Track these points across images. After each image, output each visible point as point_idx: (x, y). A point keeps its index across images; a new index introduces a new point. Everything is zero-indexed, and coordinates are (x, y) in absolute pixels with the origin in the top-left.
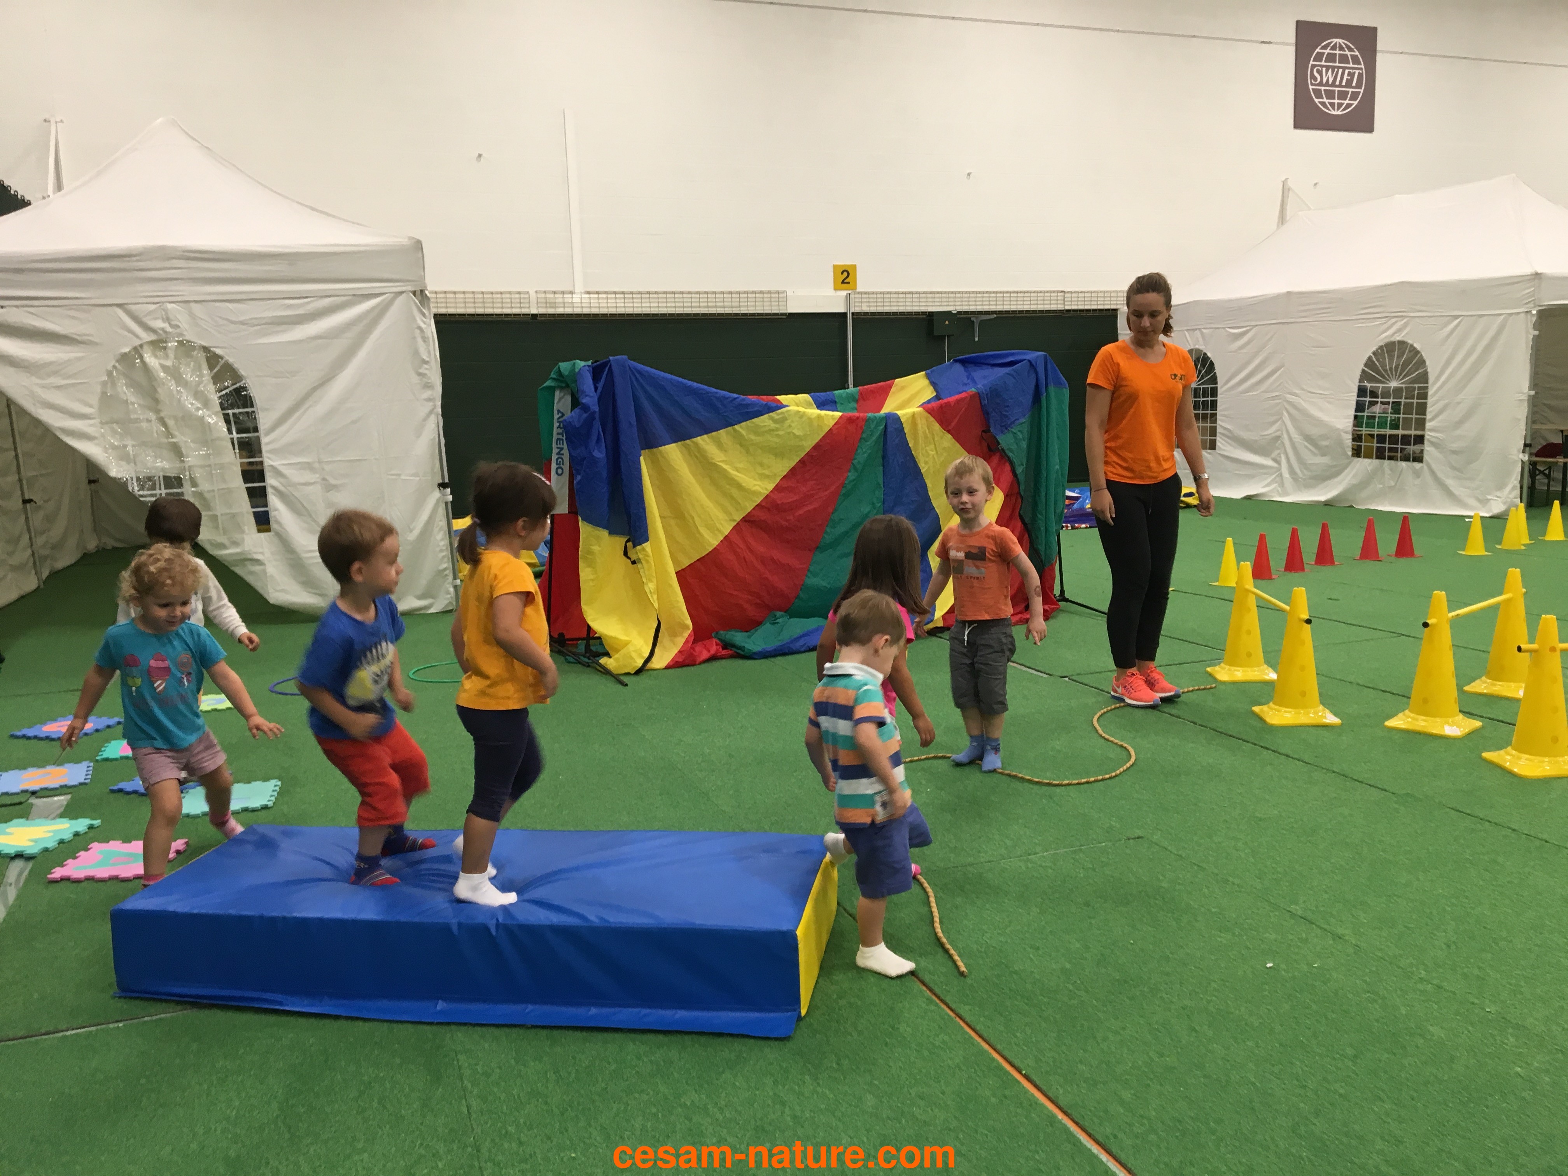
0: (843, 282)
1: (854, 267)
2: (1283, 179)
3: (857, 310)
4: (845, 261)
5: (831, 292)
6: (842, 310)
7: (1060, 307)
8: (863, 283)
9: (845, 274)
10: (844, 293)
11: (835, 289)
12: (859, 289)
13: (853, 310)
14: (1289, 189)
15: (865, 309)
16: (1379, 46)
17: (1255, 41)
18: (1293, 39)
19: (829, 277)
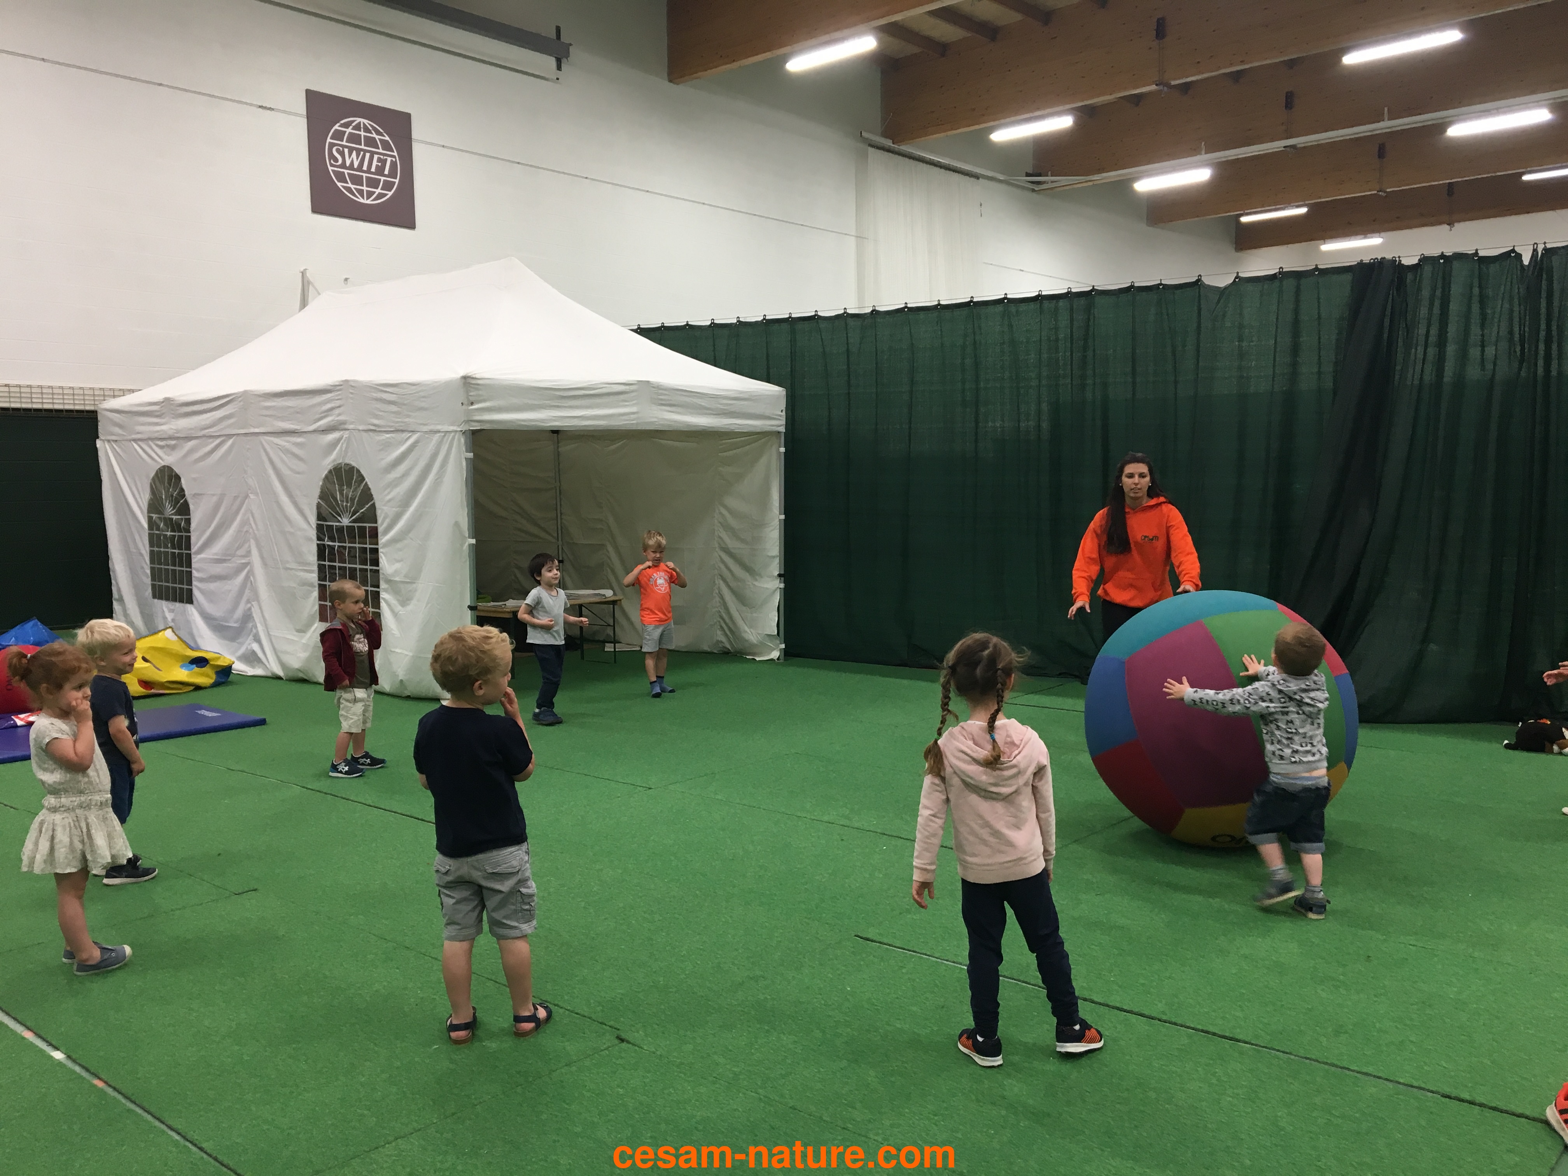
2: (302, 270)
14: (309, 283)
16: (415, 135)
17: (251, 105)
18: (303, 110)
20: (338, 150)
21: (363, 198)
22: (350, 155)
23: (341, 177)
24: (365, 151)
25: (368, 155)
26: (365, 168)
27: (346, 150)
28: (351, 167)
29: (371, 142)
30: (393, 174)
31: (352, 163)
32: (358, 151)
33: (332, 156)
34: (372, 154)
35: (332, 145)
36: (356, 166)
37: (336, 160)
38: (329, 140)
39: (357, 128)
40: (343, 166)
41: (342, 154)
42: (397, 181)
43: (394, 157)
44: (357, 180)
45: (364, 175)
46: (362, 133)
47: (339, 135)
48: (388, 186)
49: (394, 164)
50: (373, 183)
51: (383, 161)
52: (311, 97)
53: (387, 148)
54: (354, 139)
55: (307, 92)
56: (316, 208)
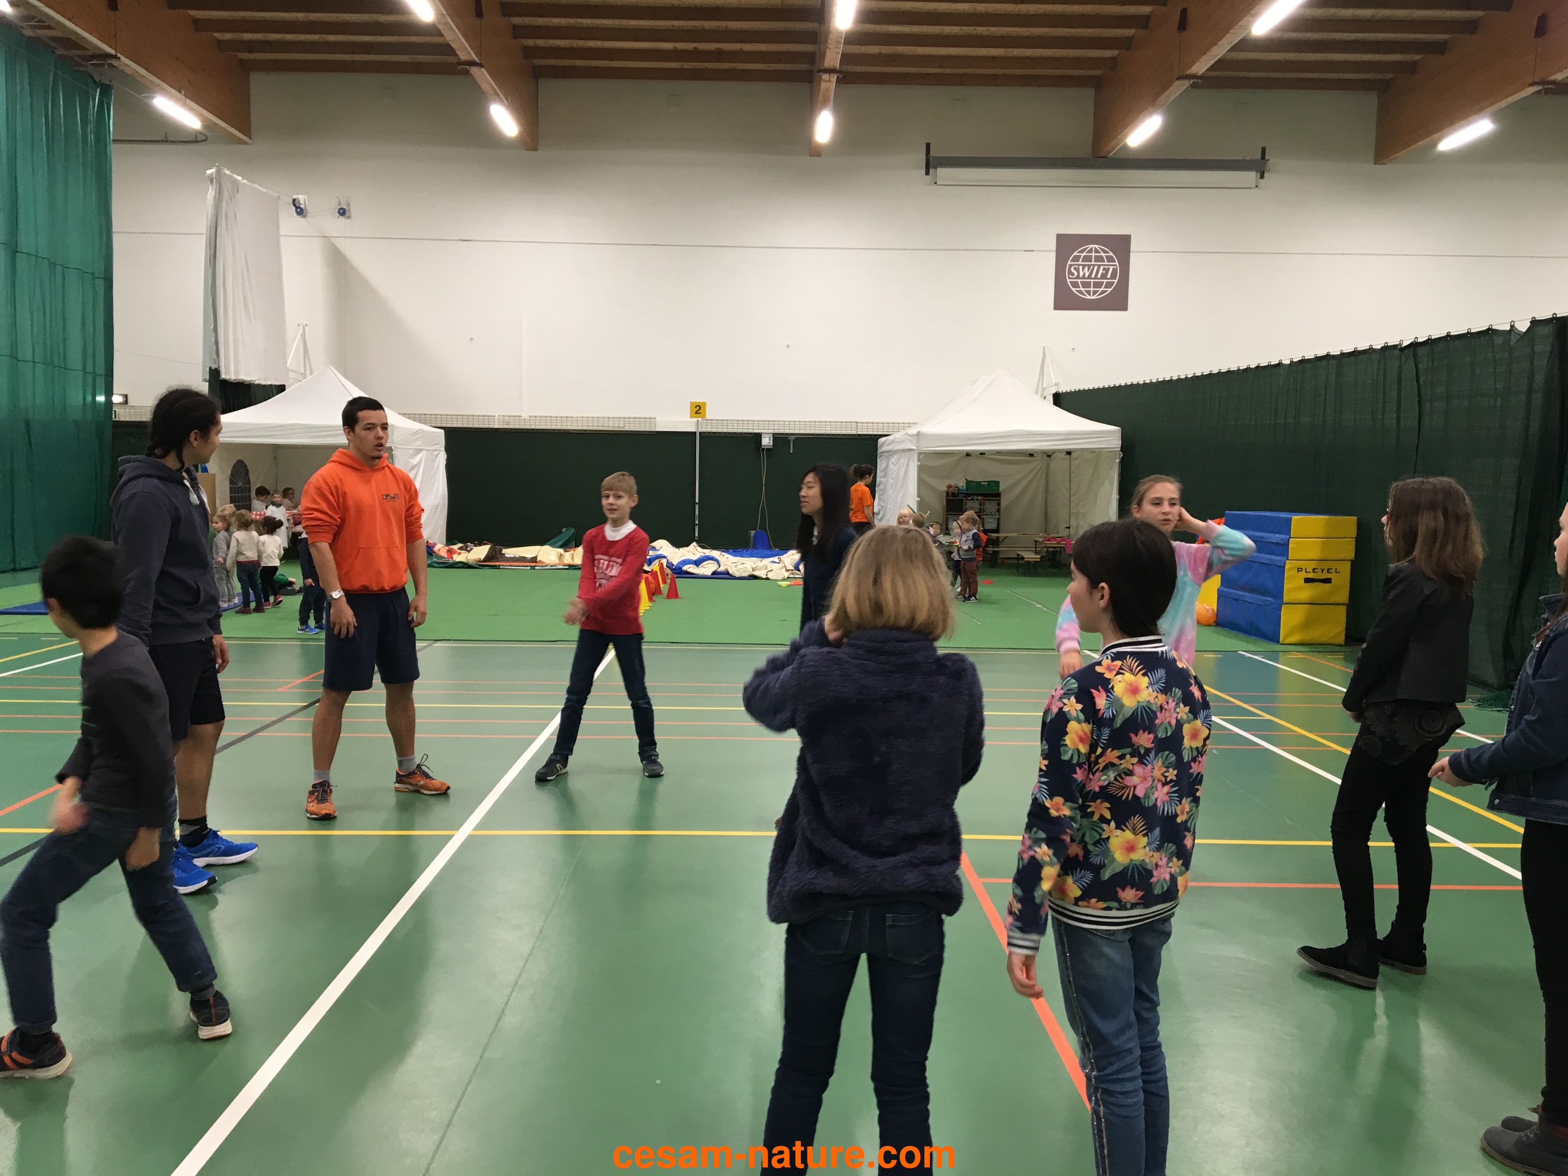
0: (696, 413)
1: (705, 403)
2: (1043, 347)
3: (704, 430)
4: (699, 400)
5: (688, 419)
6: (694, 430)
7: (854, 432)
8: (710, 414)
9: (698, 408)
10: (695, 420)
11: (692, 417)
12: (708, 417)
13: (701, 430)
14: (1049, 353)
15: (709, 429)
16: (1132, 248)
17: (1021, 251)
18: (1054, 247)
19: (688, 409)
20: (1075, 269)
21: (1090, 295)
22: (1083, 269)
23: (1075, 285)
24: (1094, 265)
25: (1096, 268)
26: (1093, 276)
27: (1081, 267)
28: (1084, 277)
29: (1099, 259)
30: (1113, 276)
31: (1084, 274)
32: (1089, 266)
33: (1071, 273)
34: (1099, 266)
35: (1071, 266)
36: (1086, 276)
37: (1073, 274)
38: (1069, 263)
39: (1090, 251)
40: (1078, 277)
41: (1077, 270)
42: (1116, 281)
43: (1116, 265)
44: (1086, 285)
45: (1092, 281)
46: (1093, 254)
47: (1078, 258)
48: (1108, 285)
49: (1115, 271)
50: (1098, 285)
51: (1107, 270)
52: (1060, 238)
53: (1110, 259)
54: (1087, 259)
55: (1058, 235)
56: (1057, 307)
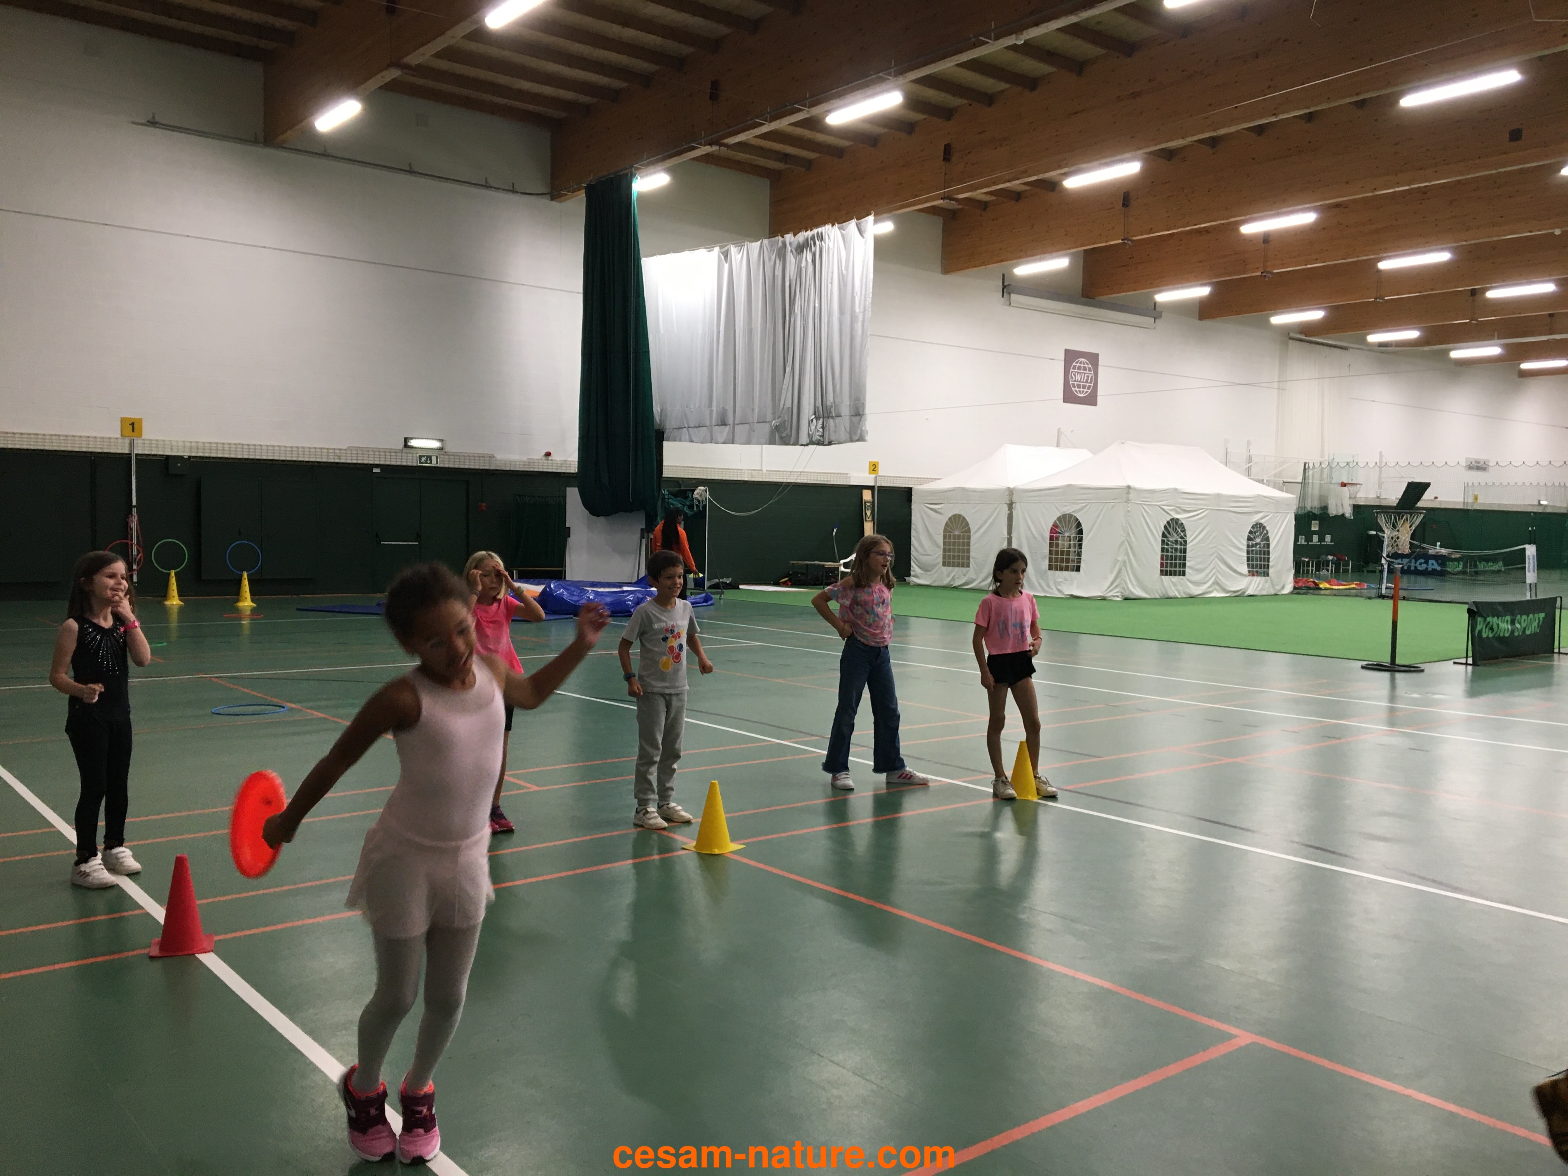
0: (873, 471)
1: (878, 462)
2: (1059, 426)
4: (874, 460)
5: (867, 475)
6: (872, 484)
8: (881, 472)
9: (874, 466)
10: (874, 476)
11: (870, 473)
12: (880, 474)
13: (879, 484)
14: (1060, 433)
15: (883, 485)
16: (1100, 363)
17: (1047, 359)
19: (867, 467)
20: (1073, 374)
21: (1080, 394)
22: (1078, 375)
23: (1073, 386)
24: (1083, 373)
25: (1083, 375)
26: (1082, 380)
28: (1077, 381)
29: (1085, 369)
30: (1091, 383)
32: (1080, 373)
33: (1072, 378)
34: (1085, 374)
35: (1071, 372)
36: (1079, 380)
38: (1071, 370)
39: (1080, 363)
40: (1075, 381)
41: (1075, 375)
42: (1092, 385)
43: (1092, 374)
44: (1079, 386)
45: (1082, 384)
46: (1082, 365)
47: (1075, 367)
49: (1092, 378)
50: (1084, 387)
51: (1088, 377)
52: (1067, 352)
53: (1090, 370)
54: (1079, 368)
55: (1066, 350)
56: (1064, 402)
